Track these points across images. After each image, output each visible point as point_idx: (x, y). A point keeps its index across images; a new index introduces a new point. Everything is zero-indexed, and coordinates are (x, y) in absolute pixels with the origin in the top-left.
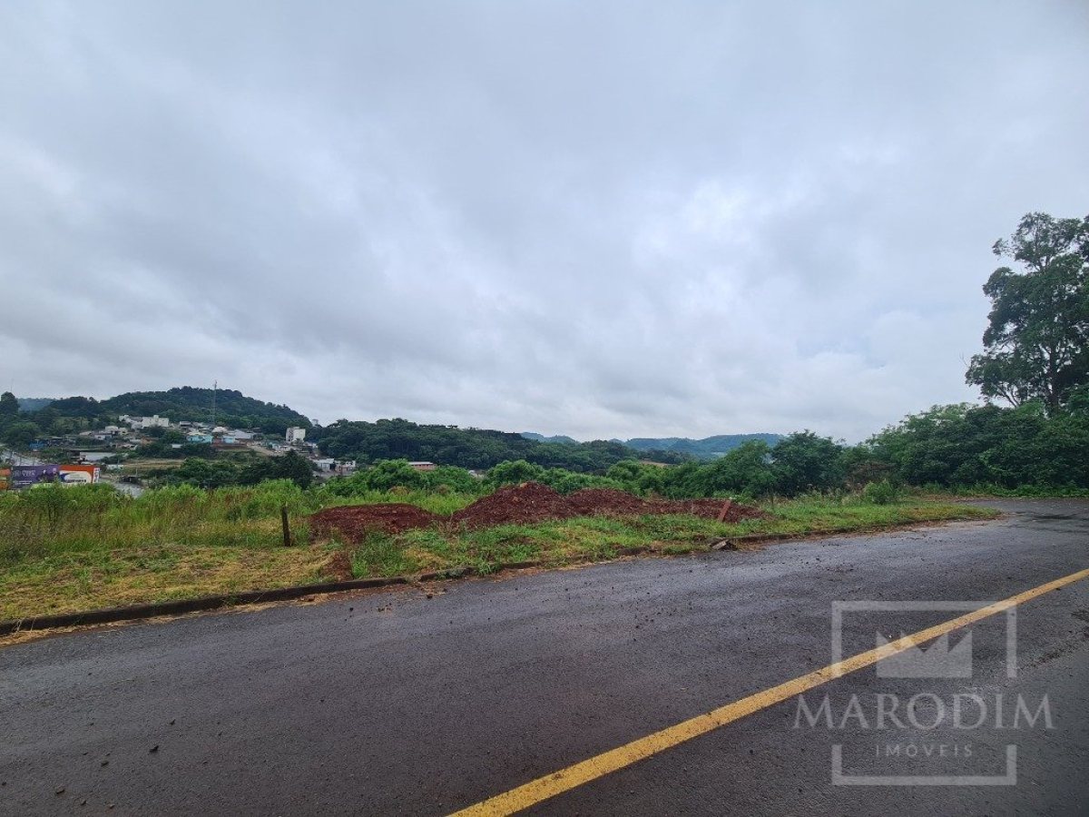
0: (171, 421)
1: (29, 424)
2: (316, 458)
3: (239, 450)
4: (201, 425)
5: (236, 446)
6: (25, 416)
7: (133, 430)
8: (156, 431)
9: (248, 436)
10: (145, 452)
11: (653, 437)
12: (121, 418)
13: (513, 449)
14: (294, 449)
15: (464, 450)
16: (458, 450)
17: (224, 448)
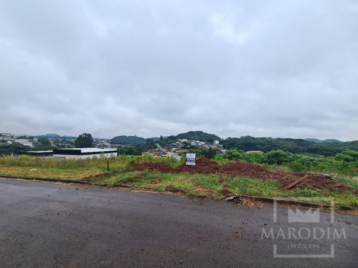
0: (188, 140)
2: (222, 149)
3: (202, 147)
4: (194, 141)
5: (201, 146)
6: (164, 140)
7: (181, 143)
8: (185, 143)
9: (204, 143)
10: (183, 148)
12: (179, 140)
13: (299, 146)
14: (216, 147)
15: (275, 146)
16: (272, 147)
17: (199, 146)
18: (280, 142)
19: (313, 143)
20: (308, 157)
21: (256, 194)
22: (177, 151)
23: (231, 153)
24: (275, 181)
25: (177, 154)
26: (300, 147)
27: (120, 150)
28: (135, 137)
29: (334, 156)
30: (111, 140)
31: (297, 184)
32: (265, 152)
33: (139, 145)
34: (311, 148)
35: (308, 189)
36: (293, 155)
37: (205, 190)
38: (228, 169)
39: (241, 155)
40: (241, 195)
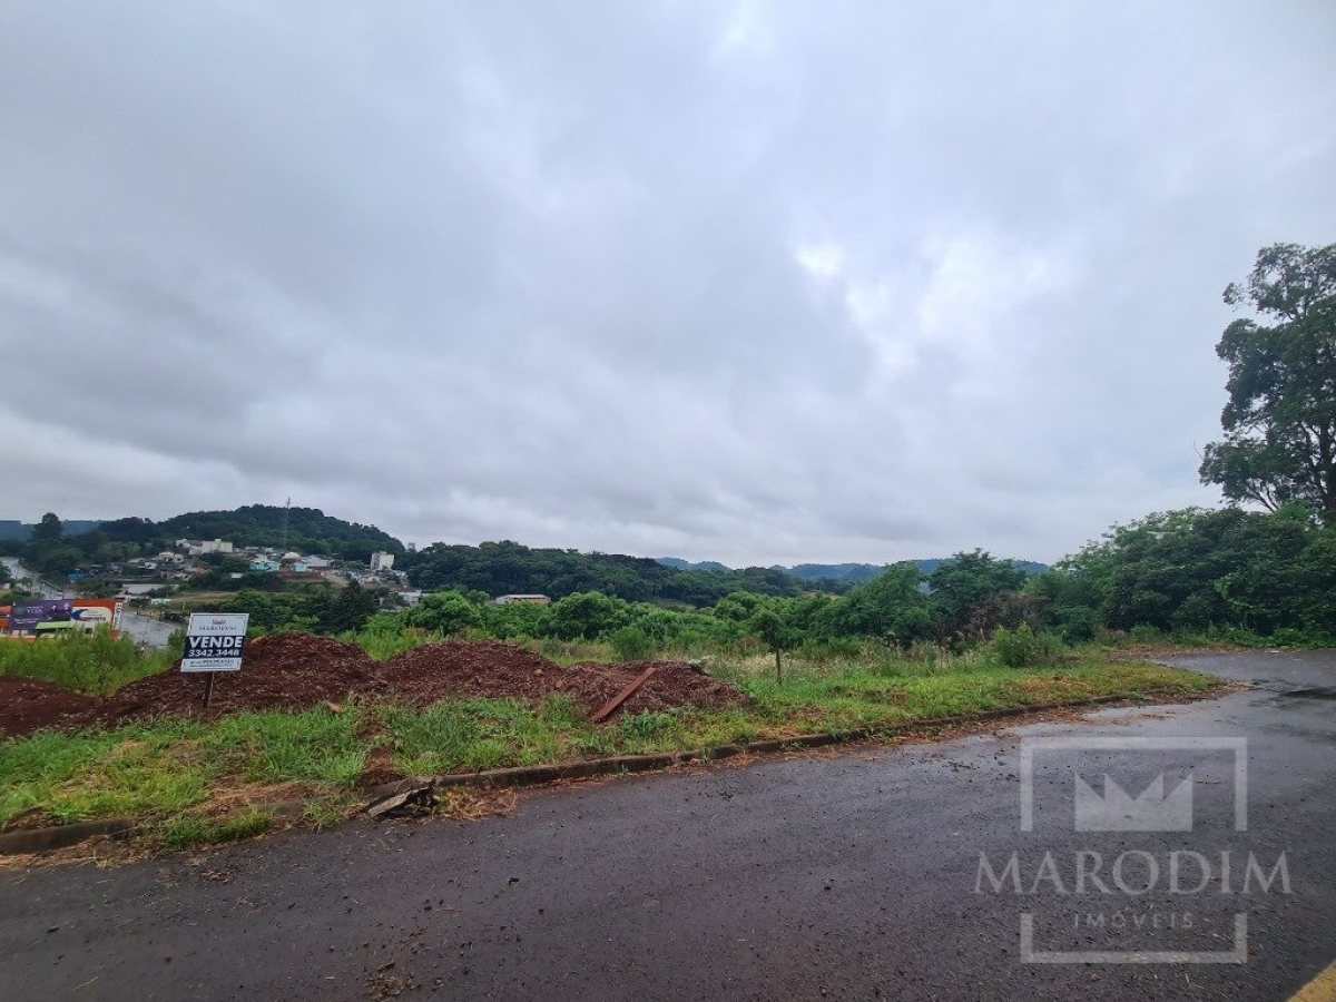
0: (235, 546)
1: (72, 551)
2: (403, 590)
3: (309, 581)
4: (270, 550)
5: (307, 576)
6: (68, 541)
7: (190, 557)
8: (215, 558)
9: (323, 563)
10: (198, 584)
11: (826, 563)
12: (178, 542)
13: (644, 578)
14: (378, 579)
15: (585, 579)
16: (577, 580)
17: (293, 577)
18: (600, 566)
19: (675, 570)
20: (661, 611)
21: (502, 760)
23: (438, 605)
24: (568, 697)
25: (156, 614)
26: (645, 582)
29: (713, 606)
31: (626, 699)
32: (555, 599)
34: (669, 586)
35: (651, 711)
36: (628, 607)
38: (410, 674)
39: (475, 611)
40: (439, 779)
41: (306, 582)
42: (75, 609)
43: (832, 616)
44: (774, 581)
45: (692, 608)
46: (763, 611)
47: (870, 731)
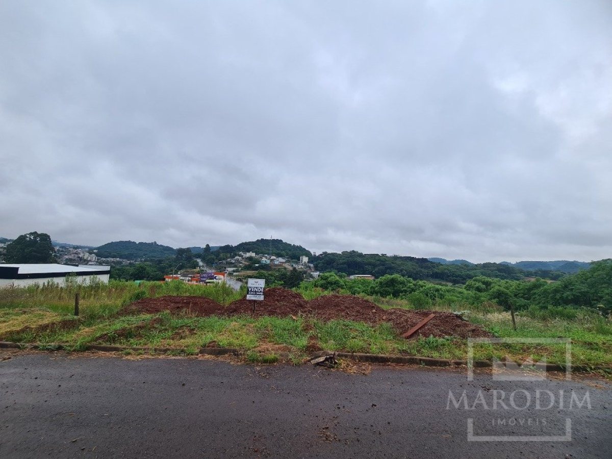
0: (256, 254)
1: (213, 256)
2: (312, 272)
3: (279, 267)
4: (266, 255)
5: (280, 265)
6: (212, 253)
7: (244, 258)
8: (250, 258)
9: (284, 261)
10: (247, 268)
12: (240, 253)
13: (422, 268)
14: (303, 267)
15: (391, 268)
16: (387, 268)
17: (274, 266)
18: (398, 262)
19: (439, 264)
20: (433, 285)
21: (362, 349)
22: (235, 274)
23: (326, 278)
24: (390, 324)
25: (235, 278)
26: (423, 270)
27: (118, 269)
28: (153, 246)
29: (464, 284)
30: (98, 248)
31: (420, 328)
32: (377, 278)
33: (160, 262)
34: (436, 272)
35: (435, 336)
37: (277, 346)
38: (321, 306)
39: (342, 282)
40: (337, 353)
41: (278, 268)
42: (215, 275)
43: (549, 293)
44: (504, 270)
45: (451, 284)
46: (497, 287)
47: (591, 369)
